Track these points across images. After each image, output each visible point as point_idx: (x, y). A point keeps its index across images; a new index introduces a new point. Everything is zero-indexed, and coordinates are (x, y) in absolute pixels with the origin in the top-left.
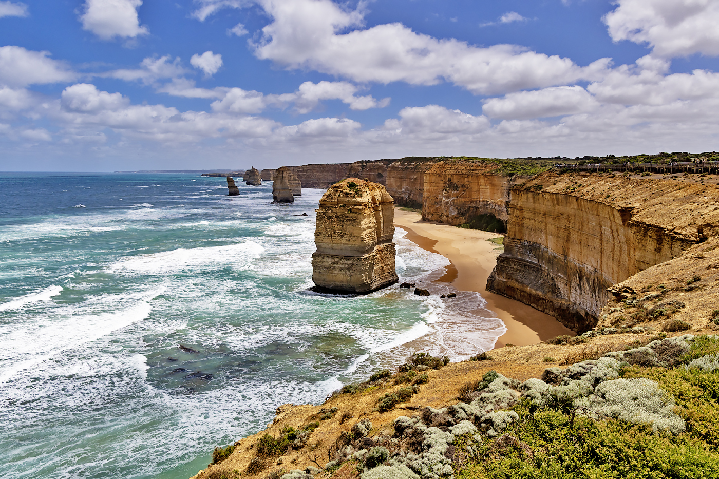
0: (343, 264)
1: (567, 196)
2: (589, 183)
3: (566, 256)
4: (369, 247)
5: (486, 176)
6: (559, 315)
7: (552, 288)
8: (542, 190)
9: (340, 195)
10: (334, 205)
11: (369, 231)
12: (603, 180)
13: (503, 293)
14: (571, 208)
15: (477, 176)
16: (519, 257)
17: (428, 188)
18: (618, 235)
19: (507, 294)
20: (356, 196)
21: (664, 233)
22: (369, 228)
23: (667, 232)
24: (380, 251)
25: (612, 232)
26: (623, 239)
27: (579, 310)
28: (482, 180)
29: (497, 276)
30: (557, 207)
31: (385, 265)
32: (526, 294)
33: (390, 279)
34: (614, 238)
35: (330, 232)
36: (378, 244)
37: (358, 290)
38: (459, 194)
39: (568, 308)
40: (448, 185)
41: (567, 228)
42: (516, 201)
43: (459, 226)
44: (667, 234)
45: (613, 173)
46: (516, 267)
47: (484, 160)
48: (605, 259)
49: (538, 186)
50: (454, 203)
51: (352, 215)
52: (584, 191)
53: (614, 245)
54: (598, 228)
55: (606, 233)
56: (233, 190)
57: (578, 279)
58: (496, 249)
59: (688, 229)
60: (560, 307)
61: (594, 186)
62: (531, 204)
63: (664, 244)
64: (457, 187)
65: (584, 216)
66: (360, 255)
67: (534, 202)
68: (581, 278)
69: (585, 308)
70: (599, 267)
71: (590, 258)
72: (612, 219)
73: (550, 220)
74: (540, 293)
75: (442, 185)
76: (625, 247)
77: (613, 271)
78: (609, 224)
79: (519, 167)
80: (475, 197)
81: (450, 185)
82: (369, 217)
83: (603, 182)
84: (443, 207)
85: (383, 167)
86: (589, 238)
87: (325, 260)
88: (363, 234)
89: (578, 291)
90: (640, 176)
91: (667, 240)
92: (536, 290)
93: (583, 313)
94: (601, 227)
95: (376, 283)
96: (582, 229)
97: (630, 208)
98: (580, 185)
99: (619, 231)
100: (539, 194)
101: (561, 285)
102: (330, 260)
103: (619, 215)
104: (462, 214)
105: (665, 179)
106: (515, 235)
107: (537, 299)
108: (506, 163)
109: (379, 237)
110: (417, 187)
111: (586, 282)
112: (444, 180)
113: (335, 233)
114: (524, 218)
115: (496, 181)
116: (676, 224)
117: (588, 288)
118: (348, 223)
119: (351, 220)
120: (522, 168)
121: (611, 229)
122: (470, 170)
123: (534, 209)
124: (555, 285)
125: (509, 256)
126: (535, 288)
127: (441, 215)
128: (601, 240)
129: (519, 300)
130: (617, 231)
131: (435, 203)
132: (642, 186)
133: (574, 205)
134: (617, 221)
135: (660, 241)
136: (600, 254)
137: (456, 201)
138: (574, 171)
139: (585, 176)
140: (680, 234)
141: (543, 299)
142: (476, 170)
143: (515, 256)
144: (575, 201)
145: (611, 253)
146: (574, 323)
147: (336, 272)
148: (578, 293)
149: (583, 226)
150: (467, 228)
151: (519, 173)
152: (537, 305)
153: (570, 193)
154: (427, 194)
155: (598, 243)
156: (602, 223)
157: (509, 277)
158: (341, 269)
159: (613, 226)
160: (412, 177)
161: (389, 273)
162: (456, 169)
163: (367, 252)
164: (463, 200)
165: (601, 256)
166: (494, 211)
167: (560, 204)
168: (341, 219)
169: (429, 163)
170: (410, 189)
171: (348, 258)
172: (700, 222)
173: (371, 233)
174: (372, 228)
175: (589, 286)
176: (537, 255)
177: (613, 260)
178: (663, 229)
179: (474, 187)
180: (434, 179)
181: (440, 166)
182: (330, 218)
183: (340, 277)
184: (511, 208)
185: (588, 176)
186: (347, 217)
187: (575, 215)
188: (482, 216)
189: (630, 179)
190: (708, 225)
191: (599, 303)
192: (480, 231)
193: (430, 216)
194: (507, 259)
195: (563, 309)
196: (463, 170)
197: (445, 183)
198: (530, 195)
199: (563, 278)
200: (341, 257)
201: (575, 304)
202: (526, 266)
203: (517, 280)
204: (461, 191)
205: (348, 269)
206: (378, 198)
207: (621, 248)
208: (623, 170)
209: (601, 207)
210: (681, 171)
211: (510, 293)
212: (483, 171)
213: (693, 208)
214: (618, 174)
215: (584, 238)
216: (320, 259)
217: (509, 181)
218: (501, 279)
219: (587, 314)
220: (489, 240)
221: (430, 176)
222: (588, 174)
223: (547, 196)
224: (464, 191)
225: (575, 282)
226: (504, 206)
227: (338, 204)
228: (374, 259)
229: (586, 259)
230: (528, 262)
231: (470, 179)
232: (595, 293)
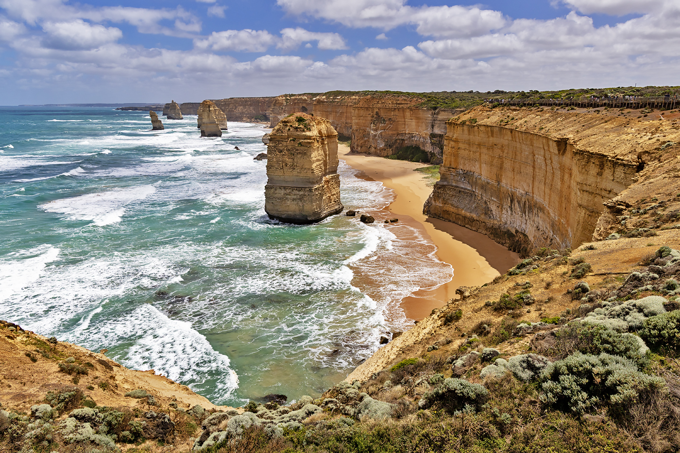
0: (295, 195)
1: (501, 128)
2: (520, 116)
3: (499, 182)
4: (319, 179)
5: (411, 110)
6: (491, 234)
7: (485, 210)
8: (477, 123)
9: (289, 129)
10: (285, 139)
11: (318, 163)
12: (533, 113)
13: (439, 216)
14: (506, 139)
15: (403, 110)
16: (454, 184)
17: (357, 121)
18: (552, 162)
19: (443, 218)
20: (305, 130)
21: (607, 159)
22: (318, 160)
23: (610, 158)
24: (327, 182)
25: (545, 160)
26: (556, 165)
27: (510, 228)
28: (408, 114)
29: (433, 202)
30: (491, 139)
31: (332, 195)
32: (461, 217)
33: (337, 207)
34: (546, 165)
35: (281, 165)
36: (325, 175)
37: (309, 219)
38: (386, 126)
39: (499, 227)
40: (376, 118)
41: (500, 157)
42: (452, 134)
43: (387, 157)
44: (610, 161)
45: (541, 107)
46: (451, 193)
47: (408, 94)
48: (536, 184)
49: (473, 120)
50: (381, 135)
51: (302, 148)
52: (518, 123)
53: (546, 171)
54: (531, 157)
55: (539, 161)
56: (157, 125)
57: (509, 201)
58: (425, 178)
59: (630, 156)
60: (493, 226)
61: (526, 119)
62: (466, 136)
63: (605, 168)
64: (384, 120)
65: (518, 146)
66: (311, 186)
67: (469, 135)
68: (512, 201)
69: (515, 226)
70: (530, 190)
71: (522, 183)
72: (546, 148)
73: (484, 150)
74: (474, 216)
75: (370, 118)
76: (558, 173)
77: (545, 194)
78: (542, 153)
79: (441, 101)
80: (401, 129)
81: (378, 119)
82: (318, 150)
83: (533, 116)
84: (371, 140)
85: (307, 100)
86: (522, 166)
87: (277, 192)
88: (314, 166)
89: (509, 212)
90: (566, 110)
91: (609, 165)
92: (471, 212)
93: (513, 231)
94: (534, 155)
95: (325, 212)
96: (515, 158)
97: (565, 139)
98: (513, 119)
99: (553, 158)
100: (474, 126)
101: (493, 207)
102: (283, 192)
103: (555, 145)
104: (389, 146)
105: (590, 113)
106: (450, 165)
107: (472, 221)
108: (429, 97)
109: (325, 169)
110: (343, 120)
111: (517, 204)
112: (372, 114)
113: (286, 166)
114: (459, 148)
115: (421, 114)
116: (617, 151)
117: (518, 209)
118: (299, 156)
119: (302, 153)
120: (444, 102)
121: (544, 157)
122: (397, 104)
123: (469, 140)
124: (488, 208)
125: (445, 183)
126: (469, 211)
127: (370, 148)
128: (534, 167)
129: (454, 222)
130: (551, 159)
131: (364, 136)
132: (570, 119)
133: (508, 136)
134: (552, 150)
135: (602, 166)
136: (532, 179)
137: (383, 134)
138: (505, 105)
139: (515, 110)
140: (622, 160)
141: (477, 220)
142: (402, 104)
143: (450, 184)
144: (509, 133)
145: (543, 178)
146: (505, 240)
147: (288, 202)
148: (509, 214)
149: (516, 155)
150: (395, 159)
151: (442, 106)
152: (471, 226)
153: (504, 125)
154: (355, 127)
155: (530, 170)
156: (536, 152)
157: (445, 202)
158: (294, 200)
159: (546, 155)
160: (338, 110)
161: (335, 202)
162: (383, 103)
163: (317, 182)
164: (391, 132)
165: (533, 181)
166: (418, 143)
167: (495, 136)
168: (292, 153)
169: (354, 97)
170: (336, 122)
171: (300, 189)
172: (639, 150)
173: (320, 165)
174: (321, 160)
175: (520, 207)
176: (471, 181)
177: (545, 184)
178: (606, 156)
179: (400, 120)
180: (362, 112)
181: (367, 100)
182: (281, 151)
183: (291, 207)
184: (446, 140)
185: (518, 110)
186: (297, 150)
187: (508, 145)
188: (408, 147)
189: (558, 113)
190: (646, 152)
191: (528, 221)
192: (406, 162)
193: (359, 149)
194: (443, 186)
195: (495, 229)
196: (389, 103)
197: (373, 117)
198: (465, 128)
199: (495, 202)
200: (293, 188)
201: (506, 224)
202: (461, 192)
203: (452, 205)
204: (388, 124)
205: (300, 199)
206: (324, 131)
207: (553, 173)
208: (550, 105)
209: (535, 137)
210: (602, 106)
211: (446, 216)
212: (409, 105)
213: (629, 138)
214: (546, 108)
215: (517, 166)
216: (272, 190)
217: (433, 114)
218: (437, 204)
219: (517, 231)
220: (417, 170)
221: (359, 110)
222: (518, 108)
223: (482, 128)
224: (391, 124)
225: (507, 204)
226: (429, 138)
227: (288, 138)
228: (323, 190)
229: (518, 183)
230: (462, 188)
231: (397, 113)
232: (525, 213)
